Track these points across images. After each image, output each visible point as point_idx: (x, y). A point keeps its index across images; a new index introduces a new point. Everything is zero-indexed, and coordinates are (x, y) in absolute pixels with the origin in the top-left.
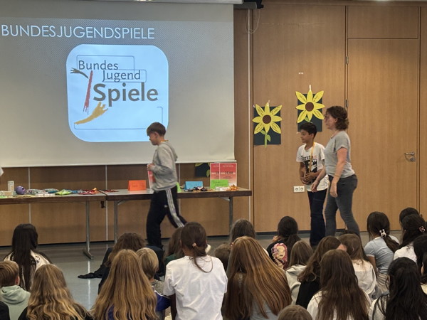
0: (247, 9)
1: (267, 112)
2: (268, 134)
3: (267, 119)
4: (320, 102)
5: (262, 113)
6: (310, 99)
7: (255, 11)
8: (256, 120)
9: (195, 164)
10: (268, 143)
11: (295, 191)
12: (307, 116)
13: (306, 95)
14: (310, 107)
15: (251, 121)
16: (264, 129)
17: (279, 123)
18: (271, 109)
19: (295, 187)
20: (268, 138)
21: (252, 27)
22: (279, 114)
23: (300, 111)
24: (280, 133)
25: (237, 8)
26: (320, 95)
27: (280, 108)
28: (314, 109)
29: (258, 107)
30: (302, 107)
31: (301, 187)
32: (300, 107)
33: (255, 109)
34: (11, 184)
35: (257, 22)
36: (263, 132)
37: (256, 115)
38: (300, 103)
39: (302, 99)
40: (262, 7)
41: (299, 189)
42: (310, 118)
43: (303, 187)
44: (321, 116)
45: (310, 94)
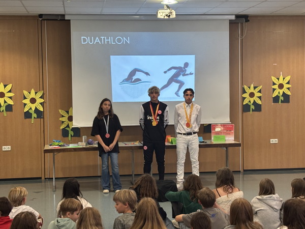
0: (238, 23)
1: (252, 90)
2: (253, 104)
3: (252, 95)
4: (288, 83)
5: (249, 91)
6: (281, 81)
7: (244, 24)
8: (244, 95)
9: (203, 124)
10: (253, 110)
11: (271, 142)
12: (279, 93)
13: (278, 79)
14: (281, 86)
15: (241, 96)
16: (250, 102)
17: (260, 98)
18: (255, 88)
19: (271, 140)
20: (252, 107)
21: (242, 35)
22: (260, 91)
23: (274, 90)
24: (261, 103)
25: (231, 22)
26: (288, 78)
27: (260, 87)
28: (284, 88)
29: (245, 87)
30: (276, 87)
32: (274, 87)
33: (244, 88)
34: (85, 138)
35: (245, 31)
36: (249, 104)
37: (244, 92)
38: (274, 84)
39: (276, 81)
40: (249, 21)
41: (274, 141)
42: (281, 94)
43: (277, 140)
44: (289, 93)
45: (281, 78)
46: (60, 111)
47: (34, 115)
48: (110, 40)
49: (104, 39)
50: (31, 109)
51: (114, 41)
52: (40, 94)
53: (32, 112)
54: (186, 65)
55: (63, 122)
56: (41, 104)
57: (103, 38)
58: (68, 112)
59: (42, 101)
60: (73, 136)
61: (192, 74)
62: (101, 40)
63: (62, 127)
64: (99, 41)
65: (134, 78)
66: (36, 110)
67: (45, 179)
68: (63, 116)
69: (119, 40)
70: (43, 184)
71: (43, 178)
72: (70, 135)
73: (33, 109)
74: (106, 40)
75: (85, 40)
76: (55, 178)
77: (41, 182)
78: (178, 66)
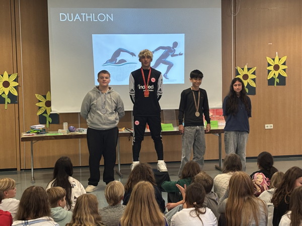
1: (246, 72)
2: (247, 87)
3: (246, 77)
4: (284, 64)
5: (242, 73)
6: (277, 62)
11: (266, 128)
12: (274, 74)
13: (274, 60)
14: (277, 67)
17: (254, 80)
18: (249, 69)
19: (266, 125)
21: (235, 12)
22: (254, 73)
23: (269, 71)
24: (255, 86)
26: (284, 59)
27: (255, 69)
28: (280, 69)
29: (239, 68)
30: (271, 68)
31: (270, 125)
32: (269, 68)
33: (237, 70)
34: (65, 125)
35: (238, 8)
37: (237, 74)
38: (269, 65)
39: (271, 62)
41: (269, 126)
42: (277, 76)
43: (272, 125)
44: (284, 74)
45: (277, 58)
46: (36, 95)
47: (8, 100)
48: (92, 17)
49: (85, 16)
50: (4, 93)
51: (96, 18)
52: (14, 77)
53: (5, 96)
54: (175, 44)
55: (40, 108)
56: (15, 87)
57: (83, 14)
58: (45, 97)
59: (16, 84)
60: (52, 123)
61: (182, 54)
62: (81, 17)
63: (39, 113)
64: (79, 18)
65: (119, 59)
66: (10, 95)
67: (21, 170)
68: (40, 101)
69: (102, 17)
70: (19, 175)
71: (19, 169)
72: (48, 122)
73: (7, 93)
74: (87, 17)
75: (63, 17)
76: (34, 169)
77: (16, 173)
78: (166, 46)
